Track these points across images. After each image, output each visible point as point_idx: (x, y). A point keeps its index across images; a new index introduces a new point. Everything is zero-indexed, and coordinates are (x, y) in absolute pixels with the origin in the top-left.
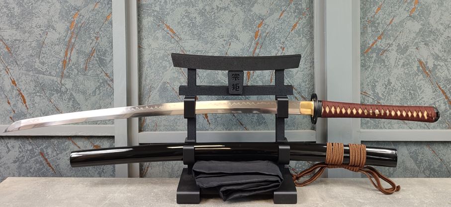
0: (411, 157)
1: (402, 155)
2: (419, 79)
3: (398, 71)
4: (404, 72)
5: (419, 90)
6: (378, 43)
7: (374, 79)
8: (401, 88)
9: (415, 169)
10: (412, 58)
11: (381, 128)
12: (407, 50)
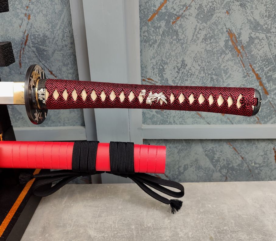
0: (206, 155)
1: (196, 154)
2: (226, 58)
3: (198, 48)
4: (206, 49)
5: (224, 75)
6: (169, 5)
7: (162, 60)
8: (200, 72)
9: (210, 168)
10: (220, 27)
11: (170, 123)
12: (212, 15)
